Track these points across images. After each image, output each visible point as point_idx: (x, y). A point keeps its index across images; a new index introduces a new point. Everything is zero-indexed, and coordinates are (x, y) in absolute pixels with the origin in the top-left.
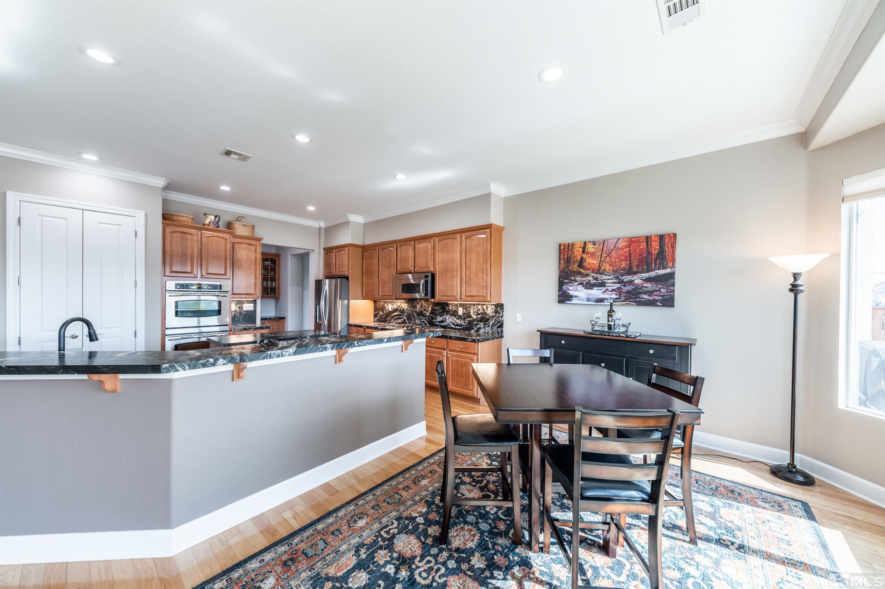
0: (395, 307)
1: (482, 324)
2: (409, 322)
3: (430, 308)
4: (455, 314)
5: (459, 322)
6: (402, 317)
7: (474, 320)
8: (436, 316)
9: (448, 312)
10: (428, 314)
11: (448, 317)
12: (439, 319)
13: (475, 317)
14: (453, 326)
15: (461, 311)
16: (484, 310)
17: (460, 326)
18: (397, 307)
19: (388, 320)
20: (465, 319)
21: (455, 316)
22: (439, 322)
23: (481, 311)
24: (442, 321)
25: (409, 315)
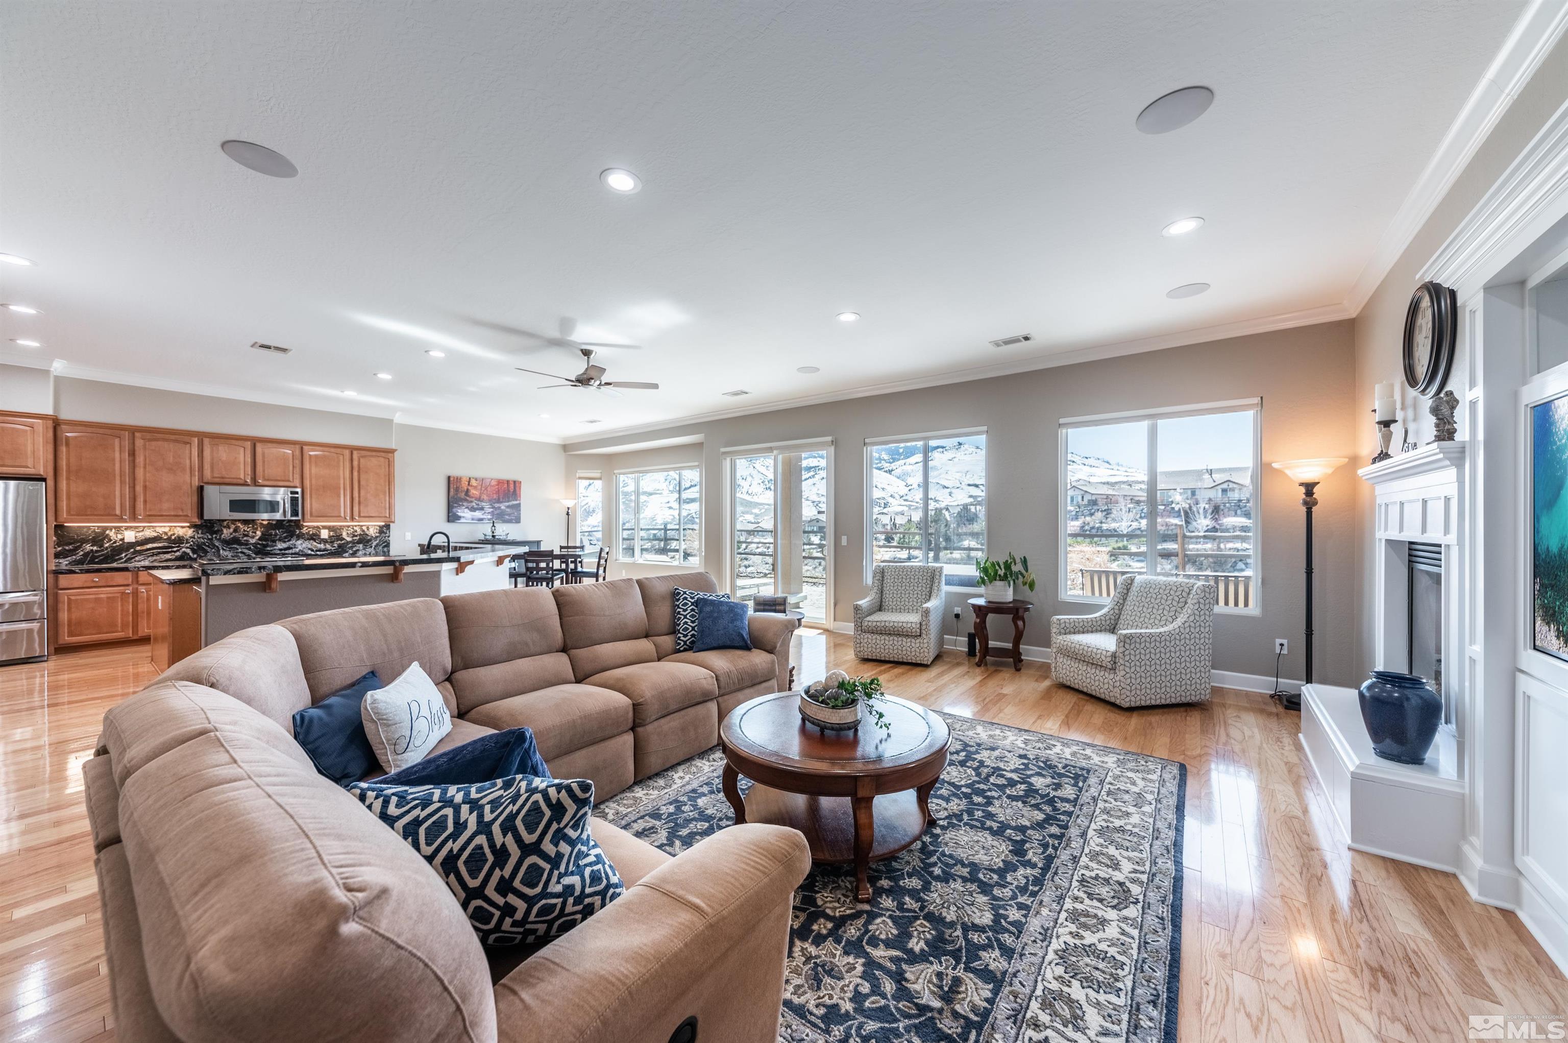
0: (149, 533)
1: (361, 546)
2: (198, 555)
3: (259, 533)
4: (314, 537)
5: (322, 546)
6: (175, 549)
7: (348, 543)
8: (274, 541)
9: (299, 537)
10: (253, 541)
11: (299, 542)
12: (280, 545)
13: (349, 539)
14: (310, 552)
15: (325, 534)
16: (363, 531)
17: (324, 550)
18: (156, 534)
19: (122, 558)
20: (332, 542)
21: (314, 540)
22: (281, 550)
23: (359, 531)
24: (289, 548)
25: (197, 546)
